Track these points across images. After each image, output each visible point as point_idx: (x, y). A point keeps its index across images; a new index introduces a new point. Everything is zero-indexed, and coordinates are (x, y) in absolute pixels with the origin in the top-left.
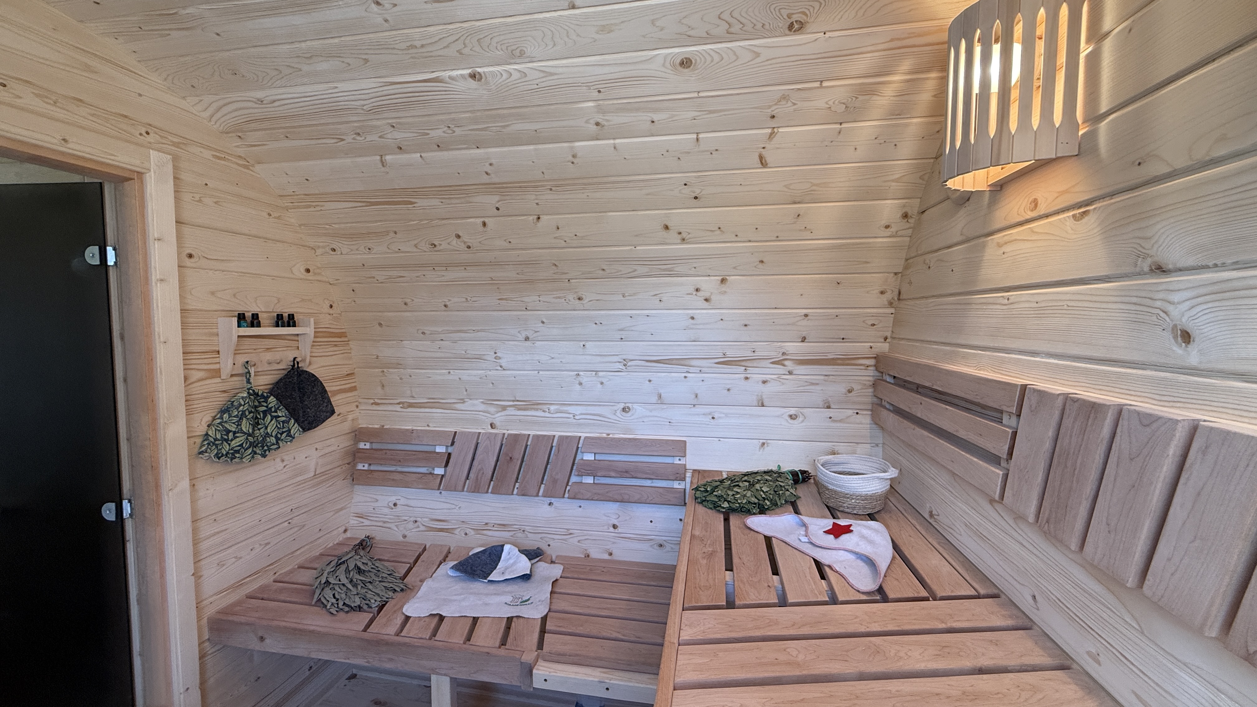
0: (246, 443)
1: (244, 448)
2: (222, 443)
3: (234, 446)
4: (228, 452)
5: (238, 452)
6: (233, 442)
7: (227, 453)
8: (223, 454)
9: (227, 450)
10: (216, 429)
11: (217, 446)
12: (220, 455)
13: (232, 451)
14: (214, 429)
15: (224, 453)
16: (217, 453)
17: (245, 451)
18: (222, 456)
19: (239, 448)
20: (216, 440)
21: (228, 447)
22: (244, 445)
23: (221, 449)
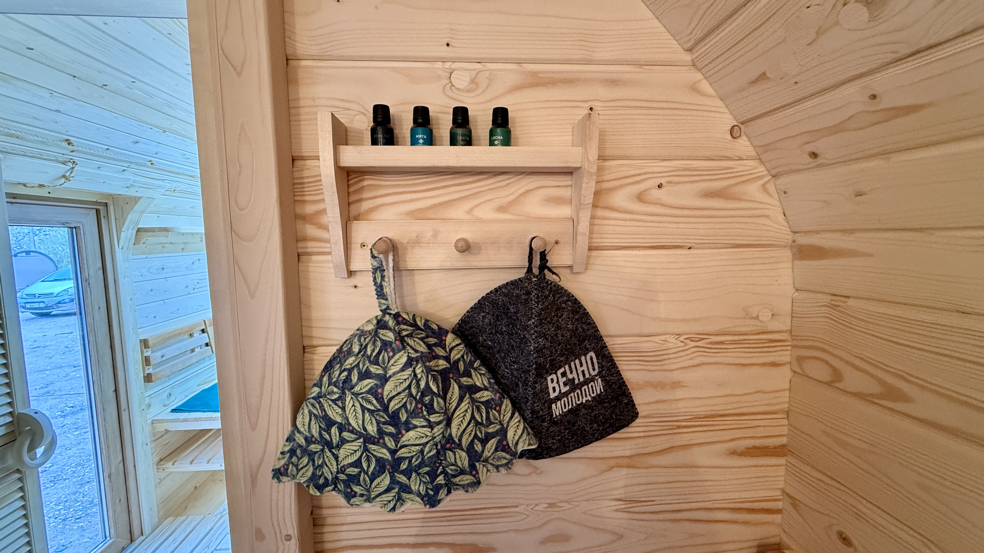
0: (368, 460)
1: (367, 473)
2: (322, 450)
3: (345, 462)
4: (337, 478)
5: (354, 479)
6: (342, 453)
7: (336, 480)
8: (326, 479)
9: (334, 470)
10: (310, 413)
11: (311, 455)
12: (321, 481)
13: (342, 477)
14: (306, 411)
15: (330, 477)
16: (313, 474)
17: (372, 481)
18: (326, 484)
19: (357, 470)
20: (309, 440)
21: (335, 463)
22: (365, 465)
23: (320, 467)
